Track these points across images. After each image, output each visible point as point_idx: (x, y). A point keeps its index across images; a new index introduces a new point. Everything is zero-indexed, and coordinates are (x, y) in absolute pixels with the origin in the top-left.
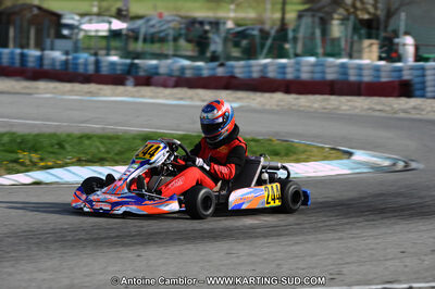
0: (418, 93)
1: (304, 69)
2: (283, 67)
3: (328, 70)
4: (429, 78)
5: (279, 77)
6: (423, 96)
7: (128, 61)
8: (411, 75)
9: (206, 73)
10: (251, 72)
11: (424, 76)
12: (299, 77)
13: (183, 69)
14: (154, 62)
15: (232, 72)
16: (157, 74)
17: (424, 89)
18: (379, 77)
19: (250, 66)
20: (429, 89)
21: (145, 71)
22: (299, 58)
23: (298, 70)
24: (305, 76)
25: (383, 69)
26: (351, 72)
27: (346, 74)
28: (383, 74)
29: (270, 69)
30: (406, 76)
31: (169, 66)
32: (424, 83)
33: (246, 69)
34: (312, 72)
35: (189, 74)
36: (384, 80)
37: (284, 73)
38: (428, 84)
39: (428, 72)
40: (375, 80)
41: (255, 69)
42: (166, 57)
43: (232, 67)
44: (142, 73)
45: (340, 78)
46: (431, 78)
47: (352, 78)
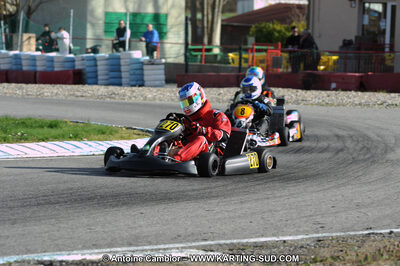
0: (89, 81)
4: (99, 68)
6: (96, 83)
8: (83, 65)
11: (96, 66)
17: (96, 77)
18: (53, 67)
20: (100, 77)
25: (56, 60)
26: (24, 62)
27: (21, 64)
28: (56, 65)
30: (78, 66)
32: (96, 72)
36: (56, 69)
38: (99, 73)
39: (99, 63)
40: (49, 69)
45: (14, 67)
46: (102, 68)
47: (25, 68)
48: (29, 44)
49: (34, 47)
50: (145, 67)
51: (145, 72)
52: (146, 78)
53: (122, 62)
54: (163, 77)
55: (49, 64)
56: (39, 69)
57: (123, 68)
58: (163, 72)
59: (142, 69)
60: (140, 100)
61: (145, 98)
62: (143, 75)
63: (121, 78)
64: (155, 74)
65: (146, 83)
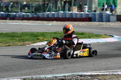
1: (60, 15)
2: (54, 14)
3: (67, 15)
5: (53, 17)
6: (95, 21)
7: (7, 13)
9: (30, 16)
10: (44, 16)
11: (95, 16)
12: (58, 17)
13: (24, 15)
14: (15, 13)
15: (39, 16)
16: (16, 17)
18: (82, 16)
19: (44, 14)
20: (97, 19)
21: (12, 16)
22: (58, 12)
23: (58, 15)
24: (60, 17)
25: (83, 14)
26: (74, 15)
27: (72, 16)
28: (83, 16)
29: (50, 15)
30: (90, 16)
31: (19, 15)
32: (95, 18)
33: (43, 15)
34: (62, 15)
35: (25, 16)
36: (83, 17)
37: (54, 16)
38: (96, 18)
39: (96, 15)
40: (81, 17)
41: (45, 15)
42: (18, 12)
43: (39, 14)
44: (11, 17)
45: (71, 17)
46: (97, 17)
47: (74, 17)
48: (75, 10)
49: (76, 11)
50: (110, 16)
51: (110, 18)
52: (111, 19)
53: (103, 15)
54: (116, 19)
55: (81, 15)
56: (78, 17)
57: (104, 17)
58: (116, 17)
59: (109, 17)
60: (109, 26)
61: (110, 26)
62: (109, 18)
63: (103, 19)
64: (113, 18)
65: (111, 21)
